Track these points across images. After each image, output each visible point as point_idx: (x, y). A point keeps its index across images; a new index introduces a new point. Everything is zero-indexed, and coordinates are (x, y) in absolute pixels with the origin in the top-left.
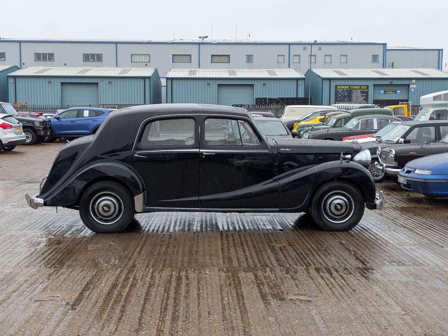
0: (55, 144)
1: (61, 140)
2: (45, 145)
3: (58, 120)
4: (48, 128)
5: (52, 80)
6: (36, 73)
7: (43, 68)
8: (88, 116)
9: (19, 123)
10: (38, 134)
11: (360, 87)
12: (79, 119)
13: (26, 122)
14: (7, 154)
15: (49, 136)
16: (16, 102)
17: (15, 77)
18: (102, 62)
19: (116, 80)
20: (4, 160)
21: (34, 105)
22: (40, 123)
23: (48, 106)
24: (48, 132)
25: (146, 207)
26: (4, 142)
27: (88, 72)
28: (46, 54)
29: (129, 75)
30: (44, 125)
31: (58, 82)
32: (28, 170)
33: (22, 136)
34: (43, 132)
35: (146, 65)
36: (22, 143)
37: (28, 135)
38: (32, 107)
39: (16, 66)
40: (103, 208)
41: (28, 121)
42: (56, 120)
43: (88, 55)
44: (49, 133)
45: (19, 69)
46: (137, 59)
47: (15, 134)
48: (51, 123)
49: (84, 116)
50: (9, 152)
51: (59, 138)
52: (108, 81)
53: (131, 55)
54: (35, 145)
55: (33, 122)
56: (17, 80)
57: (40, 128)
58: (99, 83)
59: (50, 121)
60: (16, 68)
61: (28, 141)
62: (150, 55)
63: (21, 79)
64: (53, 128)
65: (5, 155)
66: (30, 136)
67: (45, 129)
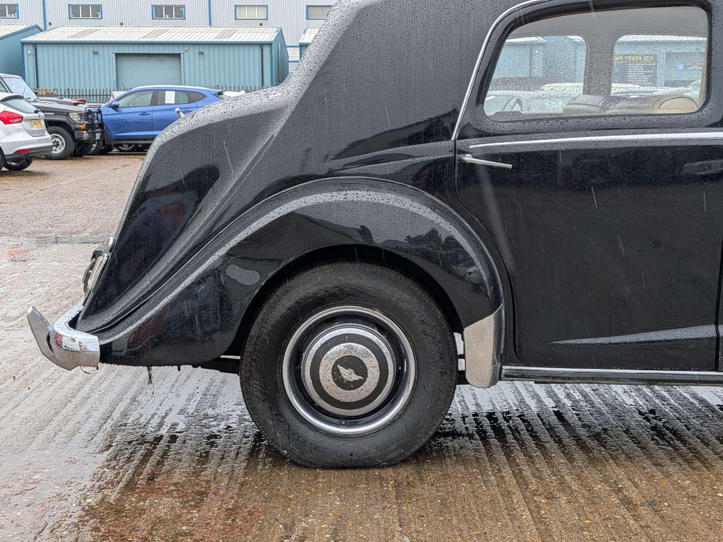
0: (111, 157)
1: (121, 151)
2: (92, 159)
3: (116, 110)
4: (97, 125)
5: (100, 49)
6: (72, 37)
7: (84, 29)
8: (173, 102)
9: (36, 112)
10: (76, 137)
11: (643, 58)
12: (156, 108)
13: (53, 114)
14: (13, 176)
15: (98, 141)
16: (38, 87)
17: (35, 44)
18: (185, 19)
19: (211, 48)
20: (6, 189)
21: (68, 89)
22: (80, 115)
23: (95, 91)
24: (97, 134)
25: (504, 367)
26: (7, 152)
27: (163, 35)
28: (88, 6)
29: (235, 40)
30: (87, 119)
31: (111, 52)
32: (56, 211)
33: (45, 139)
34: (87, 134)
35: (261, 24)
36: (45, 155)
37: (57, 140)
38: (65, 93)
39: (37, 27)
40: (336, 373)
41: (58, 112)
42: (112, 111)
43: (161, 7)
44: (98, 136)
45: (41, 31)
46: (244, 13)
47: (30, 134)
48: (102, 116)
49: (166, 102)
50: (19, 173)
51: (117, 146)
52: (197, 49)
53: (235, 6)
54: (72, 159)
55: (67, 114)
56: (39, 48)
57: (81, 126)
58: (182, 55)
59: (100, 112)
60: (36, 29)
61: (58, 151)
62: (267, 6)
63: (45, 48)
64: (107, 127)
65: (9, 178)
66: (61, 141)
67: (90, 127)
